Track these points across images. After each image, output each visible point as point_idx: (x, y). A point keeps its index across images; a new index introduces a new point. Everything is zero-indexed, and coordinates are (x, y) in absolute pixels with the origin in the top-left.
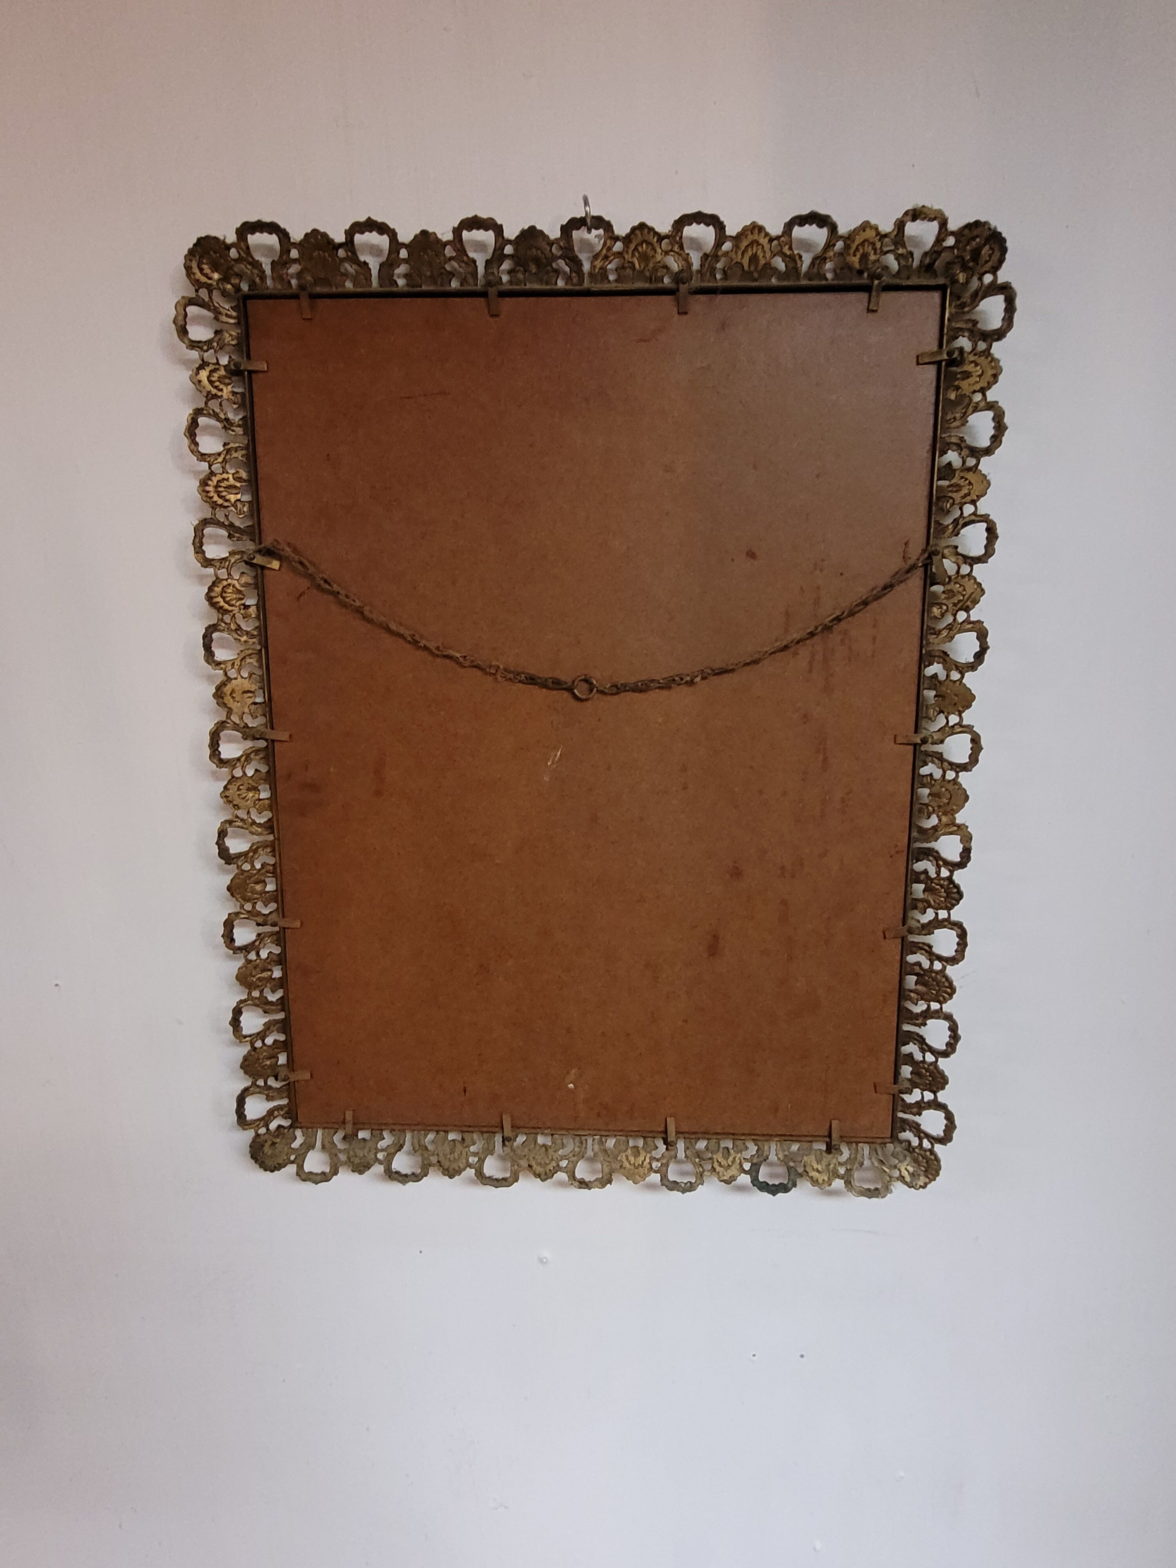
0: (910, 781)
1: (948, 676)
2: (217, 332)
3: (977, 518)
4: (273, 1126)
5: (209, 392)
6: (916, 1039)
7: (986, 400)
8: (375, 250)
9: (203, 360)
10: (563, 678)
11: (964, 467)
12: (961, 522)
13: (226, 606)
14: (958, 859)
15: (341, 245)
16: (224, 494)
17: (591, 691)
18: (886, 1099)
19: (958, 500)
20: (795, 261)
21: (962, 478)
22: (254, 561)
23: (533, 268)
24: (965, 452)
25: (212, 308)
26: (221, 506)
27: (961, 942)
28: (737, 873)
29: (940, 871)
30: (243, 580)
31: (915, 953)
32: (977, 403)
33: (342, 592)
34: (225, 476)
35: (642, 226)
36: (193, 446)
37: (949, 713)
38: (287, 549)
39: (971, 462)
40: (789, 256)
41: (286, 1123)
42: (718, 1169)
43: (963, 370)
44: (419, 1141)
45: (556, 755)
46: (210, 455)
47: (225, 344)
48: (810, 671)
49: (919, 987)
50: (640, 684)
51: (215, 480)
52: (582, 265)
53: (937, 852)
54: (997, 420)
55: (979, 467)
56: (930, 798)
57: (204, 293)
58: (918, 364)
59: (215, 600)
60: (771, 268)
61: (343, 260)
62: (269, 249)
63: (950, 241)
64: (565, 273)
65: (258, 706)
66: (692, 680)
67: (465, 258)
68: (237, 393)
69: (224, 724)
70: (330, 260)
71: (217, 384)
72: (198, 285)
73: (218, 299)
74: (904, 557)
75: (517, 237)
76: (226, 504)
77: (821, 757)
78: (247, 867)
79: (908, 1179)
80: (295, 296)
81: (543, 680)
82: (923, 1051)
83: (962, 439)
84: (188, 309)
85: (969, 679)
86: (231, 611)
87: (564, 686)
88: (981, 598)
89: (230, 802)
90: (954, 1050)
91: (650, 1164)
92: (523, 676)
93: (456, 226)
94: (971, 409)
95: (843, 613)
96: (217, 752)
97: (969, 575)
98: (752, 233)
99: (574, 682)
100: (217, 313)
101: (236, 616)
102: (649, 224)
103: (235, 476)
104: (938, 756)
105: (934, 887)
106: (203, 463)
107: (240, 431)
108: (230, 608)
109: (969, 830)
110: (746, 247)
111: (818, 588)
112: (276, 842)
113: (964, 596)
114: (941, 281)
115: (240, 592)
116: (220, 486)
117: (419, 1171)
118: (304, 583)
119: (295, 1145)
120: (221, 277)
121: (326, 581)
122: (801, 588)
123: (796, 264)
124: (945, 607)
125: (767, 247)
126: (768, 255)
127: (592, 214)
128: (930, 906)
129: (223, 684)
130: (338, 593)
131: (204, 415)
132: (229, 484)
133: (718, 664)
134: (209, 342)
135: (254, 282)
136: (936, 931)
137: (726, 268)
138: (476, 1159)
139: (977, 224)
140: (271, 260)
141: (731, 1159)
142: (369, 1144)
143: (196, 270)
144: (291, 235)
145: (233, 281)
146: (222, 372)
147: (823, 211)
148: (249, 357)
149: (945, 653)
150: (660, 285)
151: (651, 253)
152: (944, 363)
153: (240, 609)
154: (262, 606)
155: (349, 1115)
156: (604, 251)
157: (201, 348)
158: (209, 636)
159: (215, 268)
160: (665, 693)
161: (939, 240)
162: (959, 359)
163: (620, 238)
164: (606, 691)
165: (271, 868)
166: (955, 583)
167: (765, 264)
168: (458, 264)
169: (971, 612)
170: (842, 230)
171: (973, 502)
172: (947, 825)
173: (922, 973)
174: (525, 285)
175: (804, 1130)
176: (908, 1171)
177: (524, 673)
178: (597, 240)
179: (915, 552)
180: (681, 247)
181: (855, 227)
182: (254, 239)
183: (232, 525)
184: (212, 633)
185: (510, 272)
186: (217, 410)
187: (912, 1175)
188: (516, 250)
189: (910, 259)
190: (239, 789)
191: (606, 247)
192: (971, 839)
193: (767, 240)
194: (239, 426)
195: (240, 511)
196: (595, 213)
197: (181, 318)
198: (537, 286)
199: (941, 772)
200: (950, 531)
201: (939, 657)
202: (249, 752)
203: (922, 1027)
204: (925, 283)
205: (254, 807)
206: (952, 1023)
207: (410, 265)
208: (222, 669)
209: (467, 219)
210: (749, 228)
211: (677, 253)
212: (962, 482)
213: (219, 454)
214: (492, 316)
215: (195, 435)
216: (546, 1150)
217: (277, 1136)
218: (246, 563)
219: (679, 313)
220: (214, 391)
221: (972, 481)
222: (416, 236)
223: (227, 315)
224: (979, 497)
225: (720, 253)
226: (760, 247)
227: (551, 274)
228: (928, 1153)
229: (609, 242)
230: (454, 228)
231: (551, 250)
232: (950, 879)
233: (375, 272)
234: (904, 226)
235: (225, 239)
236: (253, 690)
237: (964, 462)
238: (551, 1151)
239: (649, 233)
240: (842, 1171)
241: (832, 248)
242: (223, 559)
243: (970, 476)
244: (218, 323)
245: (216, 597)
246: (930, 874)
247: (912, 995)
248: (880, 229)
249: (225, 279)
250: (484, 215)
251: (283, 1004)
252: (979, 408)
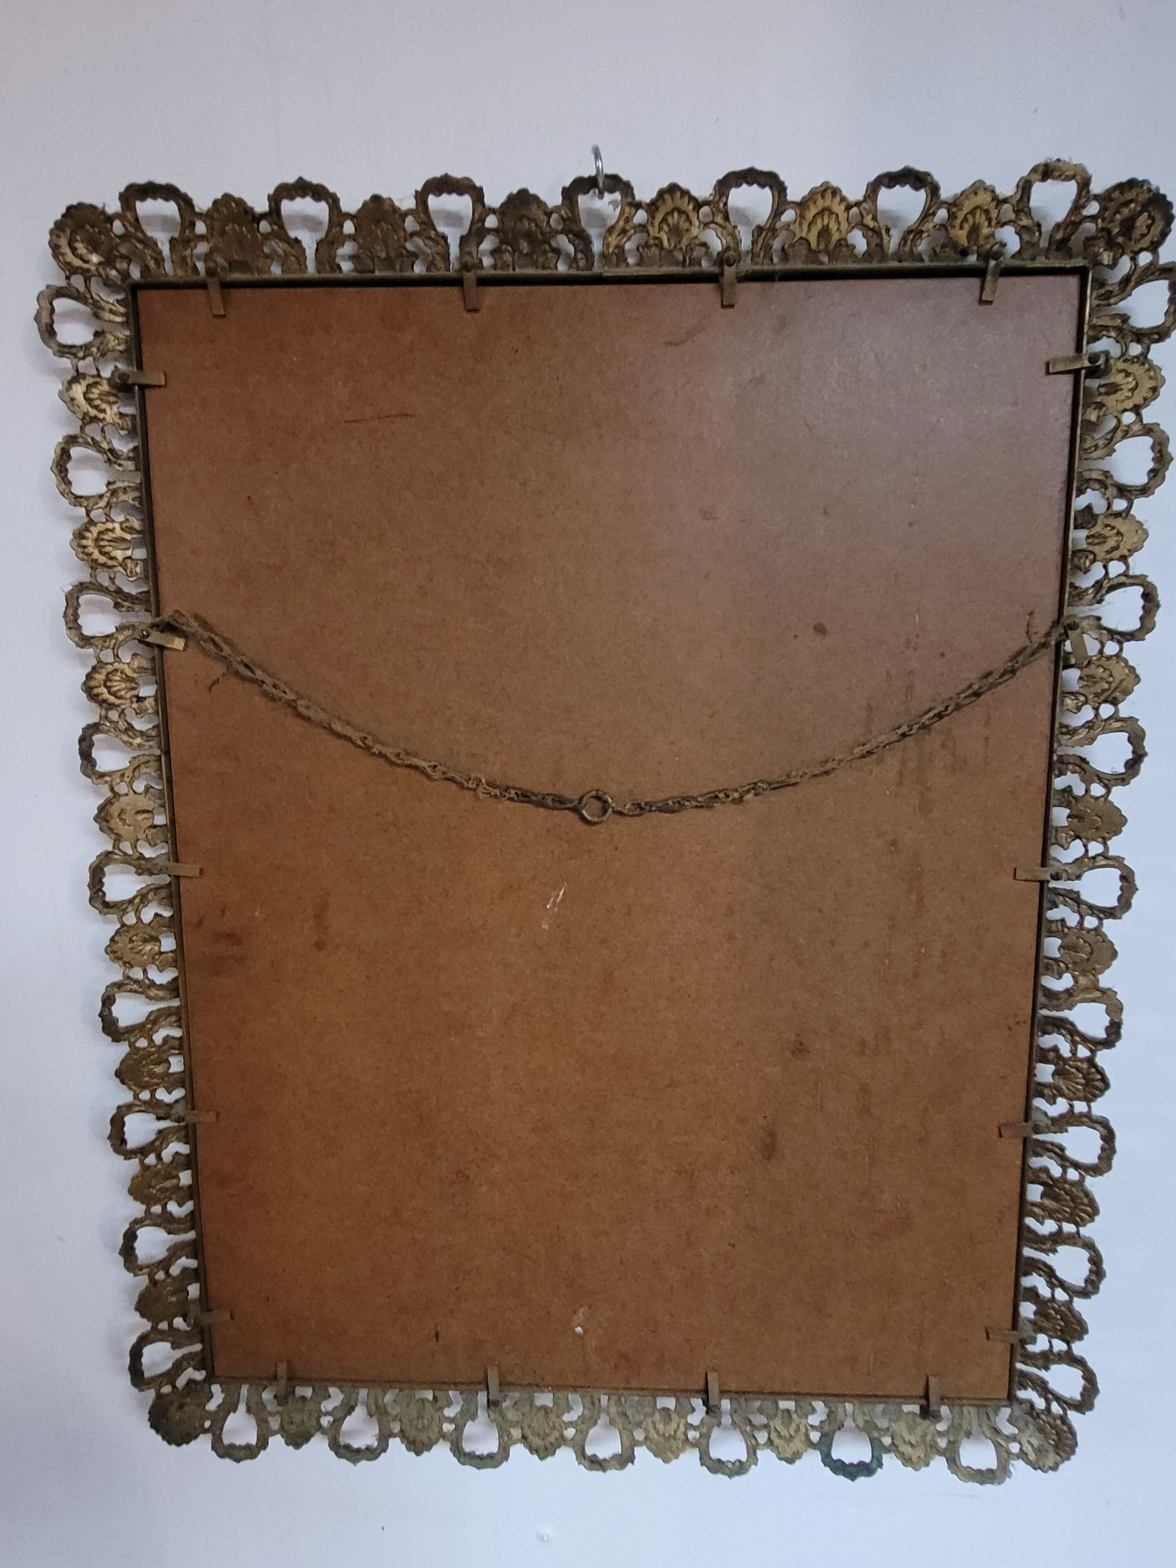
0: (1035, 930)
1: (1087, 791)
2: (97, 334)
3: (1128, 580)
4: (181, 1382)
5: (86, 414)
6: (1041, 1269)
7: (1141, 420)
8: (310, 223)
9: (77, 370)
10: (567, 793)
11: (1110, 512)
12: (1106, 585)
13: (112, 699)
14: (1102, 1035)
15: (263, 216)
16: (108, 549)
17: (605, 811)
18: (1000, 1349)
19: (1101, 555)
20: (879, 234)
21: (1107, 526)
22: (149, 640)
23: (525, 247)
24: (1112, 491)
25: (91, 301)
26: (104, 565)
27: (1107, 1146)
28: (800, 1049)
29: (1076, 1050)
30: (136, 664)
31: (1041, 1156)
32: (1128, 426)
33: (268, 680)
34: (110, 525)
35: (673, 188)
36: (63, 486)
37: (1088, 840)
38: (193, 622)
39: (1120, 505)
40: (872, 230)
41: (200, 1376)
42: (777, 1441)
43: (1106, 382)
44: (376, 1400)
45: (558, 895)
46: (87, 498)
47: (108, 350)
48: (900, 784)
49: (1047, 1202)
50: (670, 802)
51: (95, 531)
52: (591, 242)
53: (1072, 1024)
54: (1157, 448)
55: (1132, 512)
56: (1062, 951)
57: (78, 281)
58: (1048, 373)
59: (96, 691)
60: (847, 246)
61: (266, 236)
62: (164, 221)
63: (1093, 208)
64: (568, 255)
65: (158, 829)
66: (741, 798)
67: (433, 233)
68: (127, 415)
69: (110, 855)
70: (249, 235)
71: (98, 402)
72: (70, 270)
73: (99, 292)
74: (1028, 632)
75: (503, 205)
76: (110, 563)
77: (914, 897)
78: (142, 1043)
79: (1032, 1456)
80: (203, 286)
81: (539, 797)
82: (1052, 1286)
83: (1107, 474)
84: (55, 303)
85: (1119, 796)
86: (119, 706)
87: (568, 806)
88: (1135, 688)
89: (119, 959)
90: (1096, 1290)
91: (686, 1435)
92: (513, 792)
93: (419, 188)
94: (1119, 434)
95: (947, 707)
96: (100, 893)
97: (1118, 656)
98: (823, 197)
99: (581, 799)
100: (97, 309)
101: (126, 711)
102: (683, 185)
103: (124, 525)
104: (1074, 896)
105: (1068, 1071)
106: (78, 508)
107: (130, 465)
108: (117, 702)
109: (1118, 997)
110: (814, 217)
111: (911, 673)
112: (183, 1011)
113: (1109, 683)
114: (1079, 262)
115: (130, 679)
116: (103, 540)
117: (376, 1444)
118: (219, 669)
119: (212, 1406)
120: (102, 259)
121: (247, 666)
122: (888, 673)
123: (882, 239)
124: (1082, 698)
125: (843, 216)
126: (844, 226)
127: (605, 172)
128: (1062, 1095)
129: (108, 803)
130: (263, 682)
131: (79, 444)
132: (115, 536)
133: (776, 775)
134: (86, 347)
135: (147, 266)
136: (1070, 1129)
137: (786, 246)
138: (453, 1426)
139: (1133, 183)
140: (169, 238)
141: (794, 1425)
142: (310, 1406)
143: (67, 250)
144: (195, 202)
145: (118, 266)
146: (105, 387)
147: (920, 167)
148: (140, 366)
149: (1084, 760)
150: (696, 269)
151: (686, 225)
152: (1083, 372)
153: (132, 702)
154: (162, 698)
155: (282, 1369)
156: (622, 223)
157: (75, 355)
158: (87, 739)
159: (94, 247)
160: (705, 813)
161: (1077, 207)
162: (1102, 367)
163: (644, 205)
164: (626, 812)
165: (177, 1043)
166: (1099, 666)
167: (839, 240)
168: (424, 241)
169: (1120, 706)
170: (946, 194)
171: (1124, 559)
172: (1086, 989)
173: (1051, 1182)
174: (514, 269)
175: (890, 1388)
176: (1032, 1446)
177: (514, 788)
178: (611, 207)
179: (1043, 622)
180: (726, 218)
181: (963, 189)
182: (146, 208)
183: (119, 591)
184: (92, 735)
185: (494, 252)
186: (98, 438)
187: (1038, 1451)
188: (501, 221)
189: (1037, 234)
190: (131, 941)
191: (624, 218)
192: (1121, 1010)
193: (843, 207)
194: (129, 459)
195: (131, 572)
196: (608, 171)
197: (45, 314)
198: (531, 271)
199: (1077, 917)
200: (1091, 596)
201: (1075, 764)
202: (145, 891)
203: (1051, 1254)
204: (1058, 265)
205: (153, 963)
206: (1093, 1253)
207: (358, 243)
208: (106, 782)
209: (434, 179)
210: (818, 190)
211: (720, 226)
212: (1107, 532)
213: (101, 496)
214: (469, 311)
215: (67, 470)
216: (546, 1413)
217: (188, 1395)
218: (140, 642)
219: (723, 306)
220: (93, 412)
221: (1122, 531)
222: (365, 204)
223: (111, 311)
224: (1131, 552)
225: (778, 225)
226: (834, 216)
227: (550, 255)
228: (1059, 1422)
229: (627, 209)
230: (416, 192)
231: (548, 222)
232: (1091, 1061)
233: (310, 253)
234: (1030, 187)
235: (104, 207)
236: (150, 809)
237: (1109, 505)
238: (552, 1417)
239: (682, 197)
240: (942, 1443)
241: (930, 218)
242: (108, 636)
243: (1118, 523)
244: (97, 321)
245: (97, 687)
246: (1062, 1052)
247: (1036, 1210)
248: (998, 191)
249: (109, 261)
250: (457, 173)
251: (193, 1220)
252: (1130, 434)
